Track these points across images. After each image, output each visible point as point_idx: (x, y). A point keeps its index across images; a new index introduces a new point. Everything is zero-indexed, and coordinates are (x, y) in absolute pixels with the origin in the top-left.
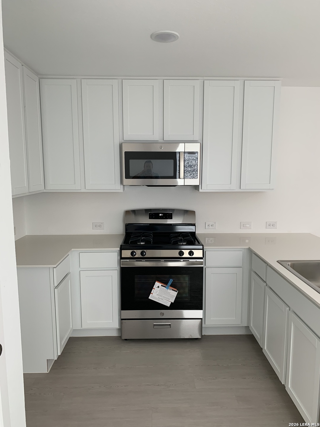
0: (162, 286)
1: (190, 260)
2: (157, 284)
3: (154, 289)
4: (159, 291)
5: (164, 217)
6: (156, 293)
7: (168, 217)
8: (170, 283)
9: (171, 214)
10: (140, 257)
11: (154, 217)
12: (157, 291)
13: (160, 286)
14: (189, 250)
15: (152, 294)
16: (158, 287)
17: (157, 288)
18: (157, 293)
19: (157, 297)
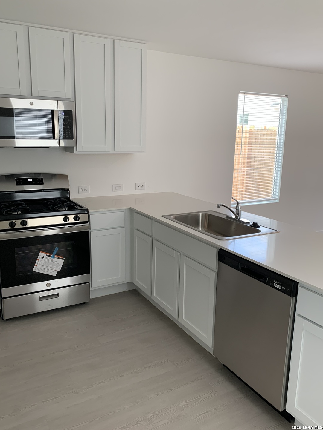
0: (47, 255)
1: (76, 225)
2: (41, 254)
3: (39, 260)
4: (43, 262)
5: (34, 183)
6: (40, 264)
7: (38, 183)
8: (55, 252)
9: (42, 179)
10: (20, 227)
11: (22, 183)
12: (41, 261)
13: (45, 256)
14: (74, 216)
15: (37, 265)
16: (43, 257)
17: (42, 259)
18: (42, 264)
19: (42, 268)
